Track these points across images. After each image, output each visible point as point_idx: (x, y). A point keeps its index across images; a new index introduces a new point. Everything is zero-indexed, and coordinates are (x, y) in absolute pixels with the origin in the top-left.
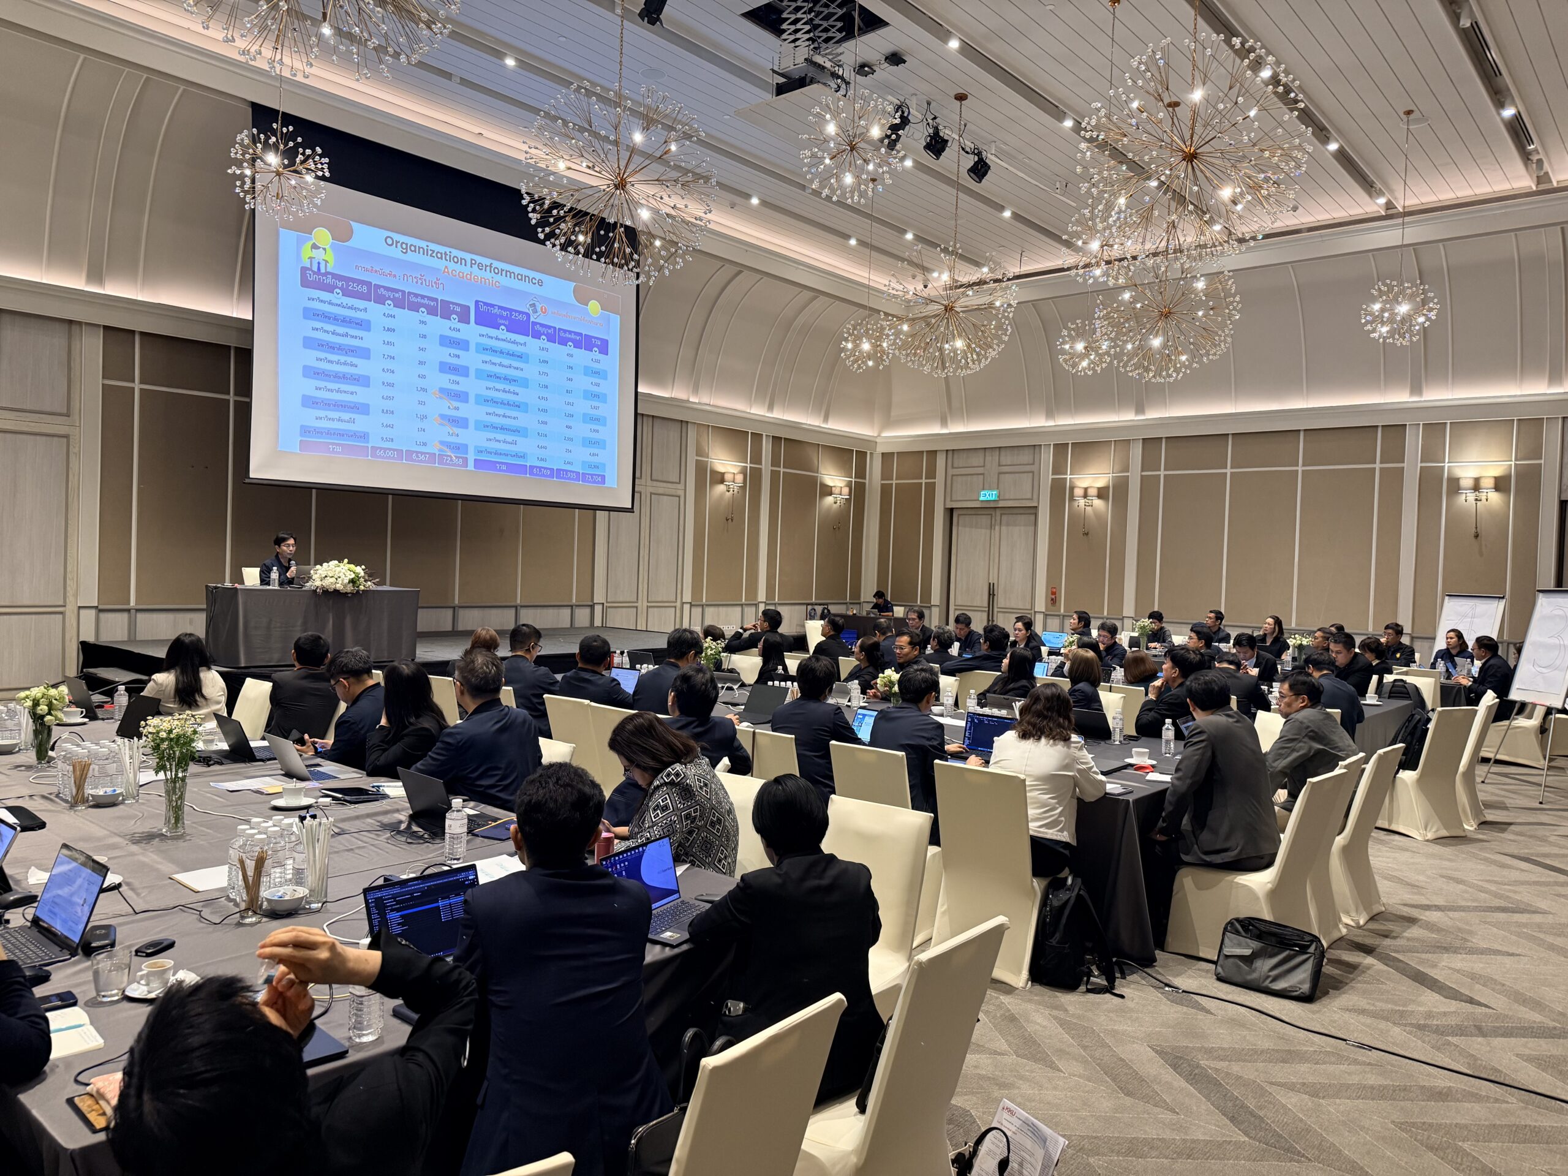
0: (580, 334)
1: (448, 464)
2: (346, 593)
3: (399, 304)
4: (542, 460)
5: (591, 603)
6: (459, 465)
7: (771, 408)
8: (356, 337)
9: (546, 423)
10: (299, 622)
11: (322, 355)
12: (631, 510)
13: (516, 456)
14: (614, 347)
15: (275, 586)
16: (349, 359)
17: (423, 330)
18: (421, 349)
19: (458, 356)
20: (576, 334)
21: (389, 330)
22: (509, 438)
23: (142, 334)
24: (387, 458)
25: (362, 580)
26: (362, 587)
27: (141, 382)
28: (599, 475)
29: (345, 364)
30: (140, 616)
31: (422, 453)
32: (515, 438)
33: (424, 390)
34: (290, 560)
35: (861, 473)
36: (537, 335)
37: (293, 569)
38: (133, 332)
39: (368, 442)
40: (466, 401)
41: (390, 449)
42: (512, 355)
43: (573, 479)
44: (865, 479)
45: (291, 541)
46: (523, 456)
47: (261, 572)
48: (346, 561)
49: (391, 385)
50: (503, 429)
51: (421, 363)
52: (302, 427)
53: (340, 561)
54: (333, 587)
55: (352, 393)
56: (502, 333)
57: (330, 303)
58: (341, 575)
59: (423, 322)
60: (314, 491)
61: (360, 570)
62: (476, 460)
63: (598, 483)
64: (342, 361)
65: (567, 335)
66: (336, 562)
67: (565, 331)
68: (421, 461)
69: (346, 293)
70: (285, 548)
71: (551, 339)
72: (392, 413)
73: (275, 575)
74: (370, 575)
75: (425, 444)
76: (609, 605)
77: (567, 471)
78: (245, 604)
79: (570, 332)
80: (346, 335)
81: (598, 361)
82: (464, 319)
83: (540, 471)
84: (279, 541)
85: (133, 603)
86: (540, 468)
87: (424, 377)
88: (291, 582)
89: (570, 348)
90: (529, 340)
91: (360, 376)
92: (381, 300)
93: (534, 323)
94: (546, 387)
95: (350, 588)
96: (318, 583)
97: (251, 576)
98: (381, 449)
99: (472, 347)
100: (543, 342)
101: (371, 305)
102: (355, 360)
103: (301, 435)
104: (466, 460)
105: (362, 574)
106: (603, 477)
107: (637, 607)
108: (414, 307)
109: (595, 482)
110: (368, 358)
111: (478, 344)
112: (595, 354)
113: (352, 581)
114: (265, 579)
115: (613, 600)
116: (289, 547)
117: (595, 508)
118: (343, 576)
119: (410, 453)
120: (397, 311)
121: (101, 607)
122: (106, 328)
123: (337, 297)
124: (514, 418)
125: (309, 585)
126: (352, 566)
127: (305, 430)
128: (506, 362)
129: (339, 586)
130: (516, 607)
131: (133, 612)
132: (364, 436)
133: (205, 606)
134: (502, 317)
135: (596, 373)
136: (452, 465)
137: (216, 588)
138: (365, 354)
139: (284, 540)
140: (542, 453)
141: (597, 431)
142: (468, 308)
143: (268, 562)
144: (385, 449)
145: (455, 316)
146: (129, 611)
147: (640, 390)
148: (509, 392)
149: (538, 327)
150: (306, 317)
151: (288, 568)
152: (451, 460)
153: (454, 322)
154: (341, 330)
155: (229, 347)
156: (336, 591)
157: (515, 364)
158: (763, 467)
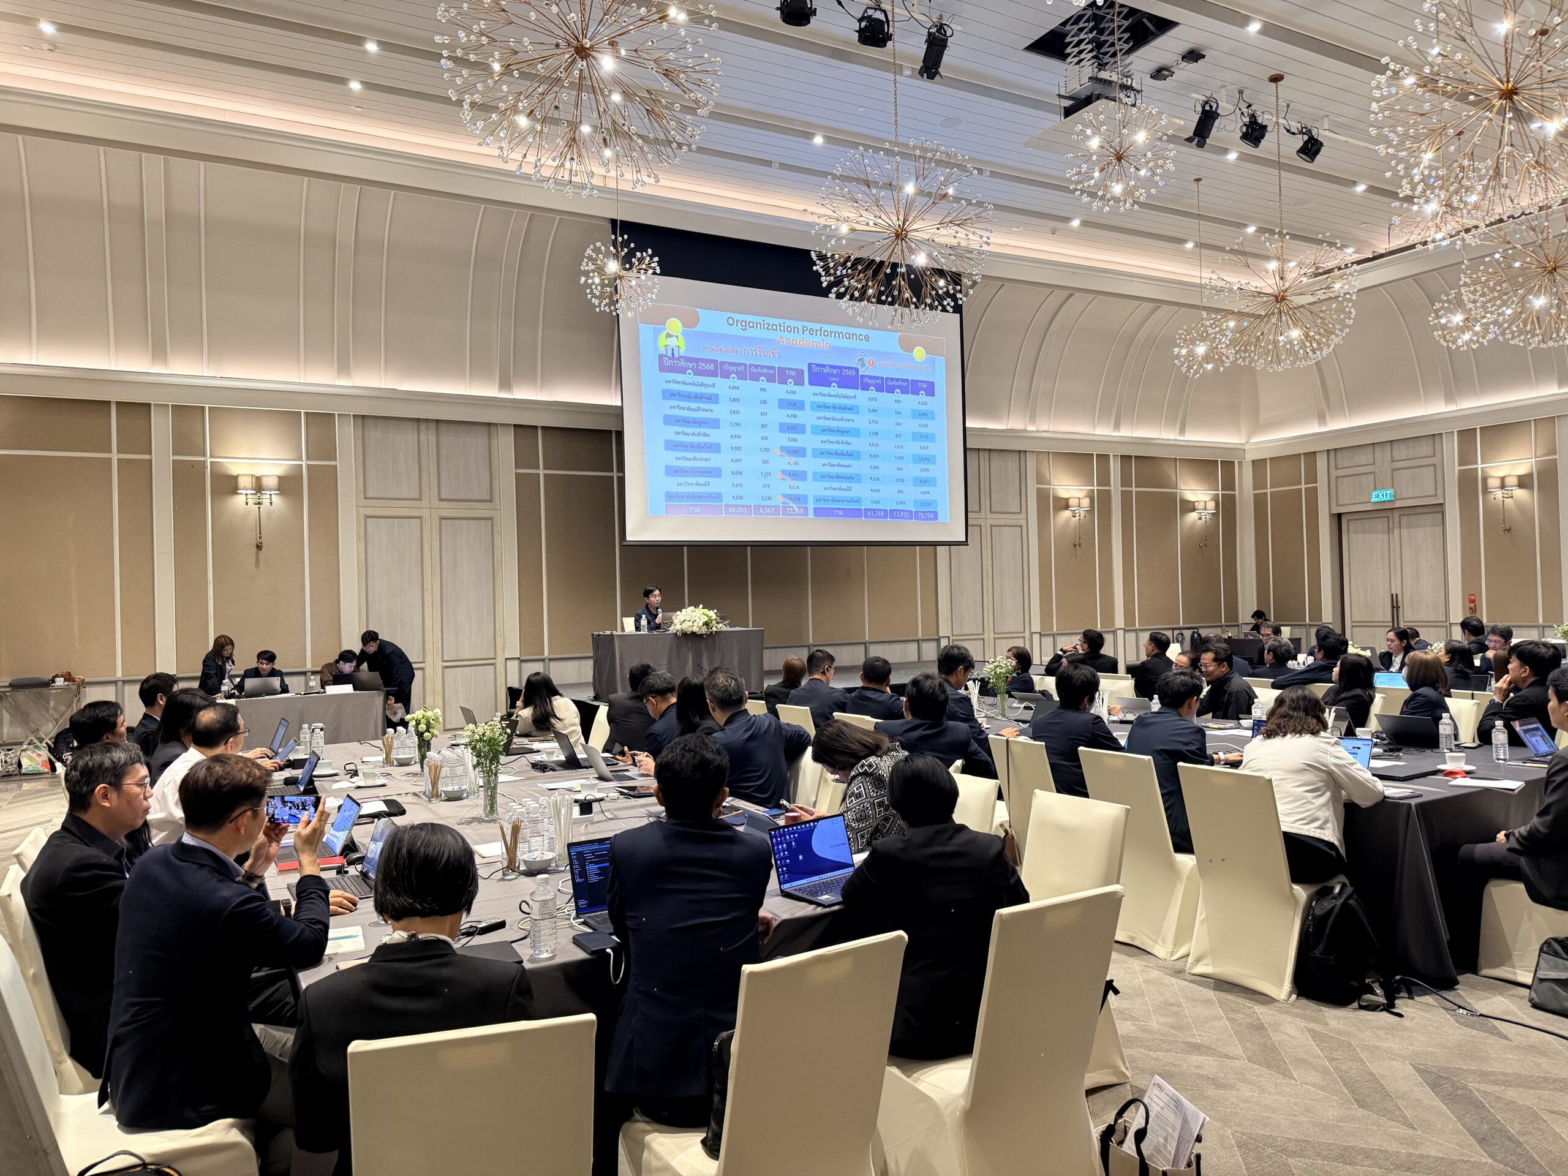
0: (907, 380)
1: (791, 515)
2: (702, 635)
3: (742, 376)
4: (876, 502)
5: (937, 637)
6: (800, 515)
7: (1117, 426)
8: (707, 410)
9: (877, 468)
10: (665, 662)
11: (680, 429)
12: (965, 543)
13: (851, 501)
14: (940, 388)
15: (644, 631)
16: (702, 430)
17: (764, 396)
18: (763, 414)
19: (795, 416)
20: (903, 380)
21: (734, 400)
22: (844, 485)
23: (543, 428)
24: (738, 514)
25: (714, 622)
26: (714, 629)
27: (545, 468)
28: (931, 512)
29: (699, 434)
30: (552, 664)
31: (768, 507)
32: (850, 485)
33: (767, 450)
34: (657, 608)
35: (1229, 483)
36: (866, 387)
37: (660, 615)
38: (536, 427)
39: (721, 501)
40: (804, 456)
41: (741, 506)
42: (843, 408)
43: (906, 518)
44: (1234, 490)
45: (657, 592)
46: (858, 501)
47: (636, 620)
48: (701, 606)
49: (739, 449)
50: (839, 477)
51: (763, 426)
52: (667, 493)
53: (696, 606)
54: (691, 629)
55: (706, 460)
56: (834, 389)
57: (684, 383)
58: (697, 618)
59: (763, 390)
60: (685, 548)
61: (712, 614)
62: (815, 509)
63: (931, 519)
64: (697, 432)
65: (894, 383)
66: (693, 608)
67: (892, 380)
68: (767, 514)
69: (698, 373)
70: (652, 599)
71: (879, 389)
72: (741, 473)
73: (644, 622)
74: (722, 618)
75: (770, 498)
76: (954, 638)
77: (900, 511)
78: (620, 647)
79: (897, 380)
80: (699, 409)
81: (925, 403)
82: (799, 382)
83: (875, 513)
84: (647, 593)
85: (546, 654)
86: (874, 510)
87: (766, 438)
88: (658, 627)
89: (898, 395)
90: (859, 392)
91: (712, 444)
92: (726, 375)
93: (863, 377)
94: (877, 434)
95: (704, 630)
96: (678, 627)
97: (629, 624)
98: (732, 506)
99: (808, 406)
100: (872, 393)
101: (718, 380)
102: (707, 431)
103: (666, 501)
104: (806, 510)
105: (714, 617)
106: (935, 513)
107: (983, 639)
108: (755, 378)
109: (927, 519)
110: (718, 427)
111: (812, 403)
112: (922, 397)
113: (706, 624)
114: (638, 628)
115: (959, 633)
116: (656, 598)
117: (935, 544)
118: (698, 620)
119: (757, 507)
120: (740, 383)
121: (522, 658)
122: (515, 426)
123: (690, 377)
124: (848, 466)
125: (672, 629)
126: (706, 611)
127: (670, 496)
128: (838, 415)
129: (695, 629)
130: (865, 643)
131: (547, 661)
132: (718, 497)
133: (591, 654)
134: (833, 375)
135: (924, 415)
136: (795, 515)
137: (599, 635)
138: (715, 424)
139: (651, 591)
140: (875, 496)
141: (928, 470)
142: (802, 371)
143: (639, 612)
144: (736, 506)
145: (790, 380)
146: (543, 660)
147: (967, 425)
148: (842, 443)
149: (866, 380)
150: (665, 397)
151: (656, 616)
152: (794, 511)
153: (791, 386)
154: (694, 405)
155: (611, 431)
156: (693, 633)
157: (847, 416)
158: (1112, 488)
